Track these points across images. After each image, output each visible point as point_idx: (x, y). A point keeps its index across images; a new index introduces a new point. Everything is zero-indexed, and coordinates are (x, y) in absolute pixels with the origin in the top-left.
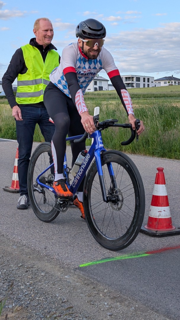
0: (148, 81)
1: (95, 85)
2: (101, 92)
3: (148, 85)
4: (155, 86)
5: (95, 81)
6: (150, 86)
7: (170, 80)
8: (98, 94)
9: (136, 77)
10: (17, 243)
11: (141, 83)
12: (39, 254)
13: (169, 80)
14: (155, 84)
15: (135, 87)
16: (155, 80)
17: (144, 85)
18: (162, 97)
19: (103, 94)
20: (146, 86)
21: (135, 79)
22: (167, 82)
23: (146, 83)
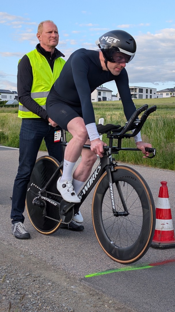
0: (151, 93)
1: (99, 95)
2: (105, 102)
3: (151, 96)
4: (158, 97)
5: (99, 92)
6: (152, 97)
7: (173, 92)
8: (102, 105)
9: (139, 89)
10: (25, 252)
11: (144, 94)
12: (46, 264)
13: (171, 91)
14: (158, 95)
15: (138, 98)
16: (157, 92)
17: (147, 96)
18: (164, 108)
19: (107, 105)
20: (149, 97)
21: (138, 90)
22: (169, 94)
23: (149, 94)
